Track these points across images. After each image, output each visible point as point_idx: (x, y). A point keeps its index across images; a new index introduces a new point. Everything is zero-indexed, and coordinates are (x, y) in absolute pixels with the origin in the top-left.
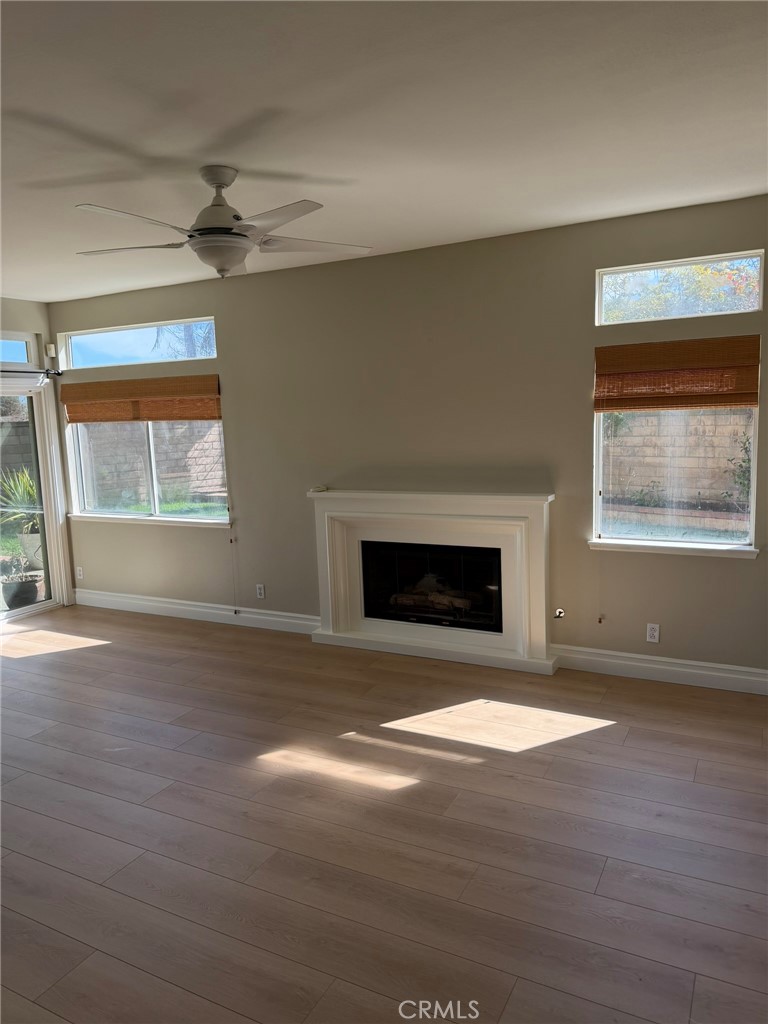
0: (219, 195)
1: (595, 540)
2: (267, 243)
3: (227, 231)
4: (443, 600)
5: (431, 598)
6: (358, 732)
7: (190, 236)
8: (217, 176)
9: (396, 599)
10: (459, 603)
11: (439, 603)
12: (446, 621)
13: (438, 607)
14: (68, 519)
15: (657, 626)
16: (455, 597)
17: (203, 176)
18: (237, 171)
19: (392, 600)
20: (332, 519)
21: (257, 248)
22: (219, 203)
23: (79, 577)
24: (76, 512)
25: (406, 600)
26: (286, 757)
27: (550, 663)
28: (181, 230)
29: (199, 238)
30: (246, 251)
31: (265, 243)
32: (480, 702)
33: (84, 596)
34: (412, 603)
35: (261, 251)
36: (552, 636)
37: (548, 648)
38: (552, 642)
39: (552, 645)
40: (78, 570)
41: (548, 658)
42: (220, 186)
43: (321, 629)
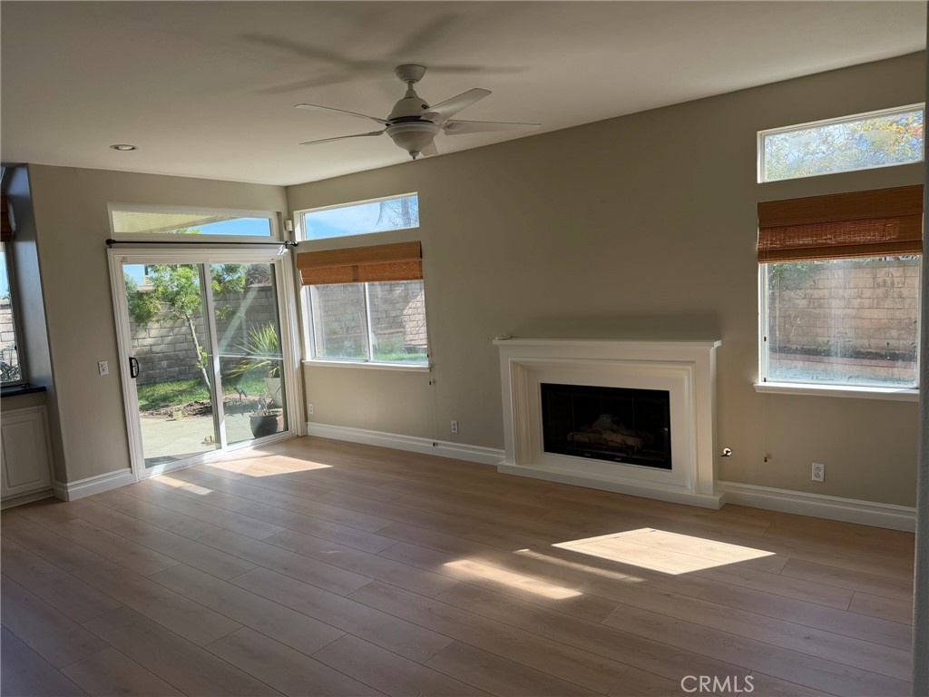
0: (411, 89)
1: (760, 383)
2: (450, 127)
3: (416, 119)
4: (616, 438)
5: (604, 436)
6: (531, 549)
7: (387, 125)
8: (409, 73)
9: (572, 436)
10: (631, 441)
11: (612, 441)
12: (618, 457)
13: (611, 444)
14: (302, 365)
15: (822, 466)
16: (627, 435)
17: (397, 74)
18: (425, 68)
19: (569, 438)
20: (515, 364)
21: (442, 131)
22: (411, 95)
23: (310, 412)
24: (309, 359)
25: (582, 437)
26: (467, 566)
27: (717, 498)
28: (379, 120)
29: (393, 126)
30: (433, 135)
31: (449, 126)
32: (647, 531)
33: (315, 429)
34: (587, 440)
35: (446, 134)
36: (719, 474)
37: (714, 484)
38: (721, 479)
39: (720, 482)
40: (310, 406)
41: (714, 495)
42: (411, 82)
43: (506, 461)
